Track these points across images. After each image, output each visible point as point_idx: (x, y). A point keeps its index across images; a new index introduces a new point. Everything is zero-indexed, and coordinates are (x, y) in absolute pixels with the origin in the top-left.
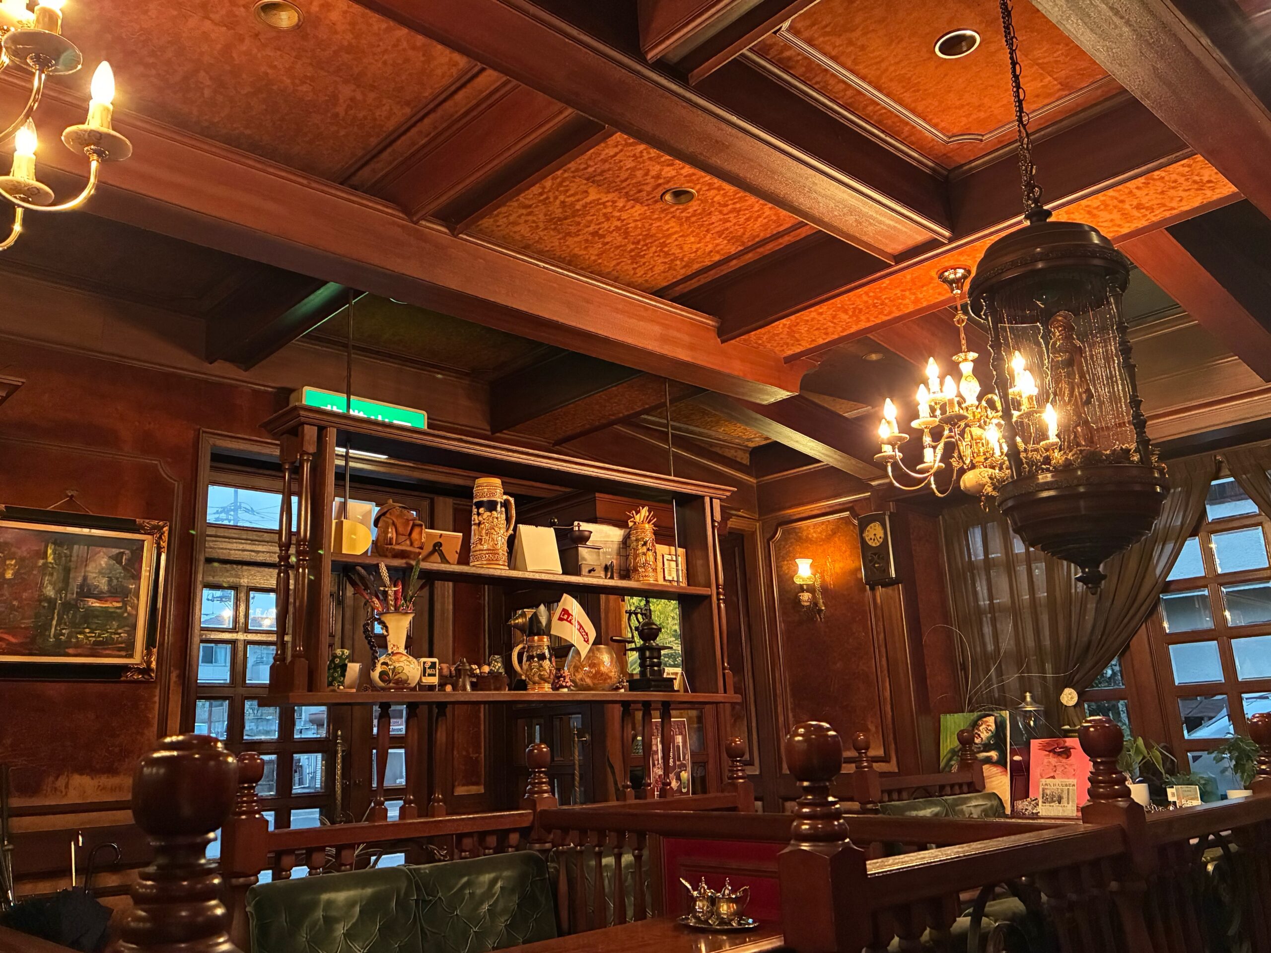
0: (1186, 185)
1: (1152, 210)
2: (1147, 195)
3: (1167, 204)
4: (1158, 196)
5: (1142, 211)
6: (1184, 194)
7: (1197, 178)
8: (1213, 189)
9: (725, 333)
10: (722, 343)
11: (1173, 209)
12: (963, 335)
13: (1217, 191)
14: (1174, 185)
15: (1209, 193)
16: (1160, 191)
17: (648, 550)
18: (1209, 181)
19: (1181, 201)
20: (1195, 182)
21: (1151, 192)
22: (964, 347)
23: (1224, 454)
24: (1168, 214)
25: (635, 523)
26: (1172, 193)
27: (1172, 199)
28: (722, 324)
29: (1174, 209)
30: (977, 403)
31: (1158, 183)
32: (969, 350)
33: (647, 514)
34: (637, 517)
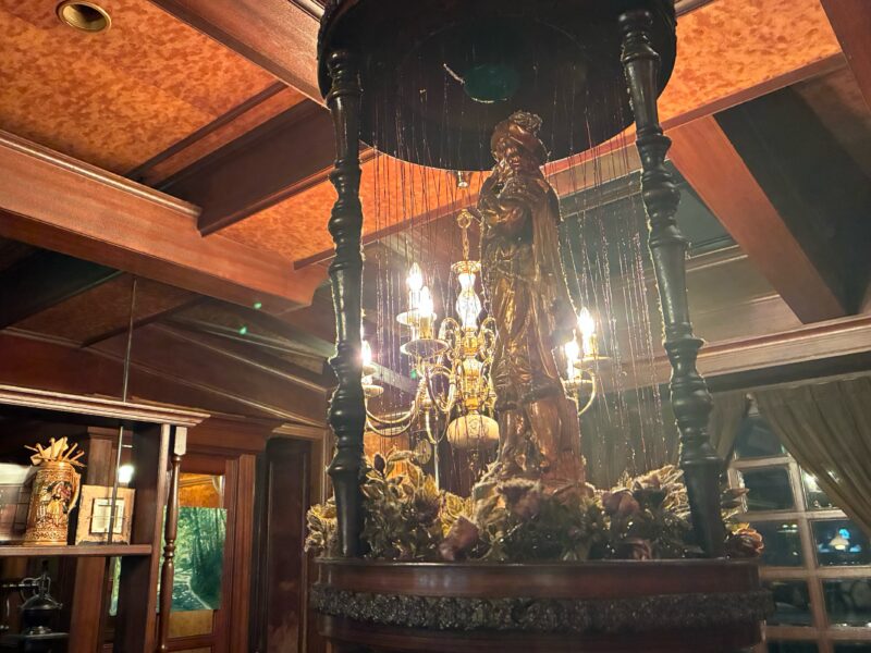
0: (751, 43)
1: (702, 82)
2: (699, 54)
3: (724, 74)
4: (712, 58)
5: (692, 83)
6: (746, 59)
7: (765, 30)
8: (784, 53)
9: (206, 224)
10: (204, 235)
11: (729, 84)
12: (465, 239)
13: (790, 58)
14: (734, 39)
15: (777, 60)
16: (715, 49)
17: (55, 497)
18: (781, 39)
19: (741, 71)
20: (763, 38)
21: (705, 50)
22: (466, 255)
23: (755, 394)
24: (722, 93)
25: (43, 460)
26: (730, 55)
27: (730, 65)
28: (203, 213)
29: (732, 85)
30: (476, 327)
31: (716, 34)
32: (473, 257)
33: (66, 447)
34: (47, 453)
